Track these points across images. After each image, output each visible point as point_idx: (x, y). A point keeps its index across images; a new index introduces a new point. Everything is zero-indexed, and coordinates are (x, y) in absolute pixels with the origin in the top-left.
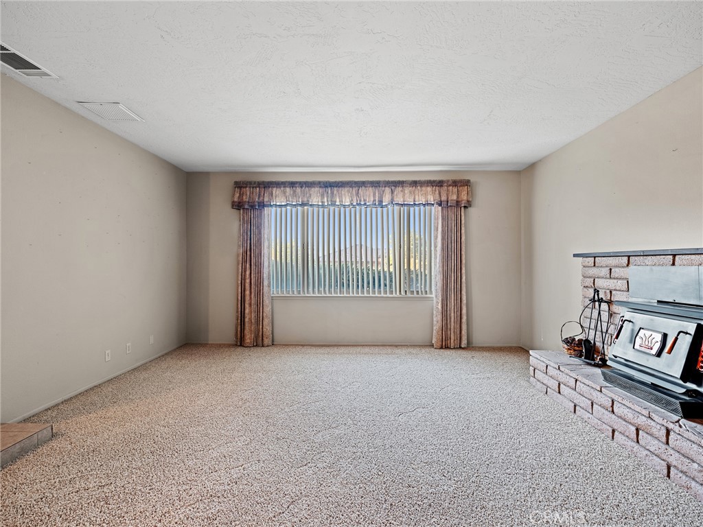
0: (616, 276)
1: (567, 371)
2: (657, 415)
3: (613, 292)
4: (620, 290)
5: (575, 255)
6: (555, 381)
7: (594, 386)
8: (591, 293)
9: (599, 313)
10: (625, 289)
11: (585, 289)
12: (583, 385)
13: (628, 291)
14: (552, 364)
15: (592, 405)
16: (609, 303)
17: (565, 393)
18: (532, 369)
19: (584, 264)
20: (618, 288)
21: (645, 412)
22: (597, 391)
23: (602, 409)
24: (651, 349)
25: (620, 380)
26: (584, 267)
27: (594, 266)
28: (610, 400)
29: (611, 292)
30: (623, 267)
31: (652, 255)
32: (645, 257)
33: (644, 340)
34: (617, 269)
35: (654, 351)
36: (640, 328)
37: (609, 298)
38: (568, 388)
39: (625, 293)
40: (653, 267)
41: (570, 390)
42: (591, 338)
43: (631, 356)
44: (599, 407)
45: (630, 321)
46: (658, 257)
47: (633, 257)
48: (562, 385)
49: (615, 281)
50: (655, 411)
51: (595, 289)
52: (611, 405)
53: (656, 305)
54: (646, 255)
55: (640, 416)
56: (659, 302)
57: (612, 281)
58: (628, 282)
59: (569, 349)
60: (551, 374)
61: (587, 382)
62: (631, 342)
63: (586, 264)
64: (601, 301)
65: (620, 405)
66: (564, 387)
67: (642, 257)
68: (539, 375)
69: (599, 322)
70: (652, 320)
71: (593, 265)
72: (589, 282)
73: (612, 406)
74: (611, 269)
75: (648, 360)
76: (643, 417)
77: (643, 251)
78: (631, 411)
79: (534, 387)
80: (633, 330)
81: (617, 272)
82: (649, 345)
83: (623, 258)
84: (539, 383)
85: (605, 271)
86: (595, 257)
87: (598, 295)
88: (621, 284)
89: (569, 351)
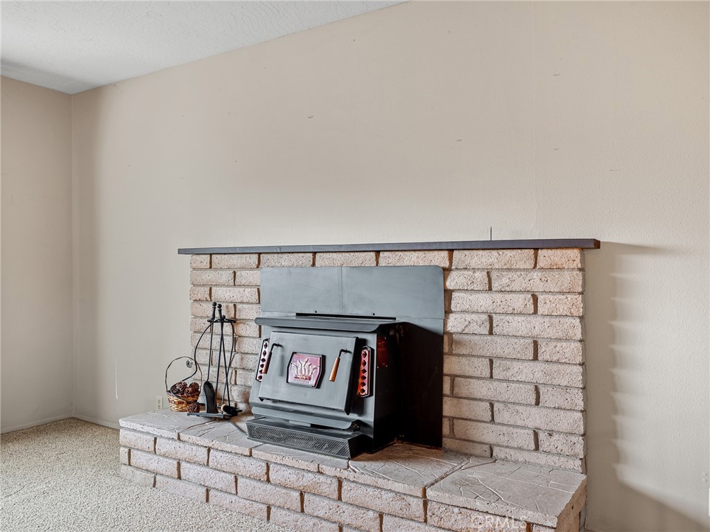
0: (243, 282)
1: (194, 439)
2: (328, 465)
3: (239, 306)
4: (248, 303)
5: (181, 251)
6: (171, 461)
7: (239, 451)
8: (208, 309)
9: (222, 339)
10: (255, 301)
11: (196, 304)
12: (221, 454)
13: (259, 303)
14: (166, 433)
15: (236, 481)
16: (233, 321)
17: (191, 476)
18: (123, 451)
19: (194, 265)
20: (245, 300)
21: (313, 467)
22: (243, 458)
23: (252, 482)
24: (310, 379)
25: (272, 431)
26: (194, 269)
27: (211, 267)
28: (264, 465)
29: (235, 306)
30: (251, 269)
31: (289, 253)
32: (280, 255)
33: (299, 369)
34: (244, 273)
35: (313, 382)
36: (294, 353)
37: (232, 315)
38: (195, 467)
39: (254, 306)
40: (292, 269)
41: (199, 468)
42: (213, 380)
43: (283, 393)
44: (248, 481)
45: (278, 345)
46: (296, 255)
47: (265, 255)
48: (183, 465)
49: (242, 289)
50: (323, 461)
51: (215, 304)
52: (265, 471)
53: (295, 318)
54: (282, 253)
55: (306, 474)
56: (298, 315)
57: (236, 290)
58: (258, 289)
59: (180, 403)
60: (162, 451)
61: (228, 447)
62: (282, 374)
63: (198, 265)
64: (222, 320)
65: (279, 467)
66: (188, 465)
67: (276, 255)
68: (138, 458)
69: (222, 353)
70: (305, 339)
71: (208, 266)
72: (203, 293)
73: (267, 473)
74: (235, 273)
75: (306, 395)
76: (310, 475)
77: (280, 247)
78: (293, 471)
79: (130, 481)
80: (283, 358)
81: (244, 276)
82: (307, 374)
83: (252, 255)
84: (139, 472)
85: (226, 276)
86: (211, 254)
87: (220, 311)
88: (250, 294)
89: (180, 406)
